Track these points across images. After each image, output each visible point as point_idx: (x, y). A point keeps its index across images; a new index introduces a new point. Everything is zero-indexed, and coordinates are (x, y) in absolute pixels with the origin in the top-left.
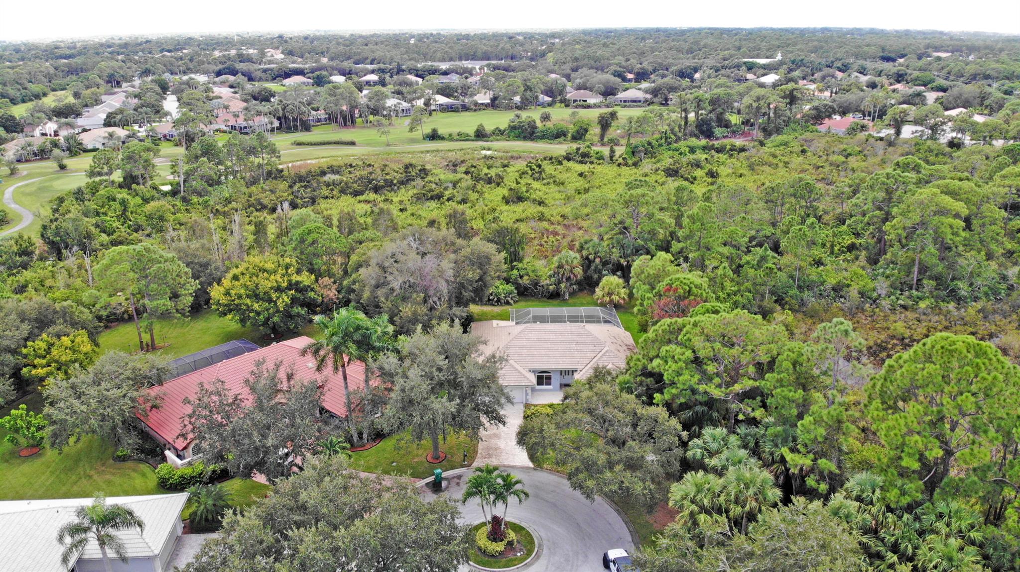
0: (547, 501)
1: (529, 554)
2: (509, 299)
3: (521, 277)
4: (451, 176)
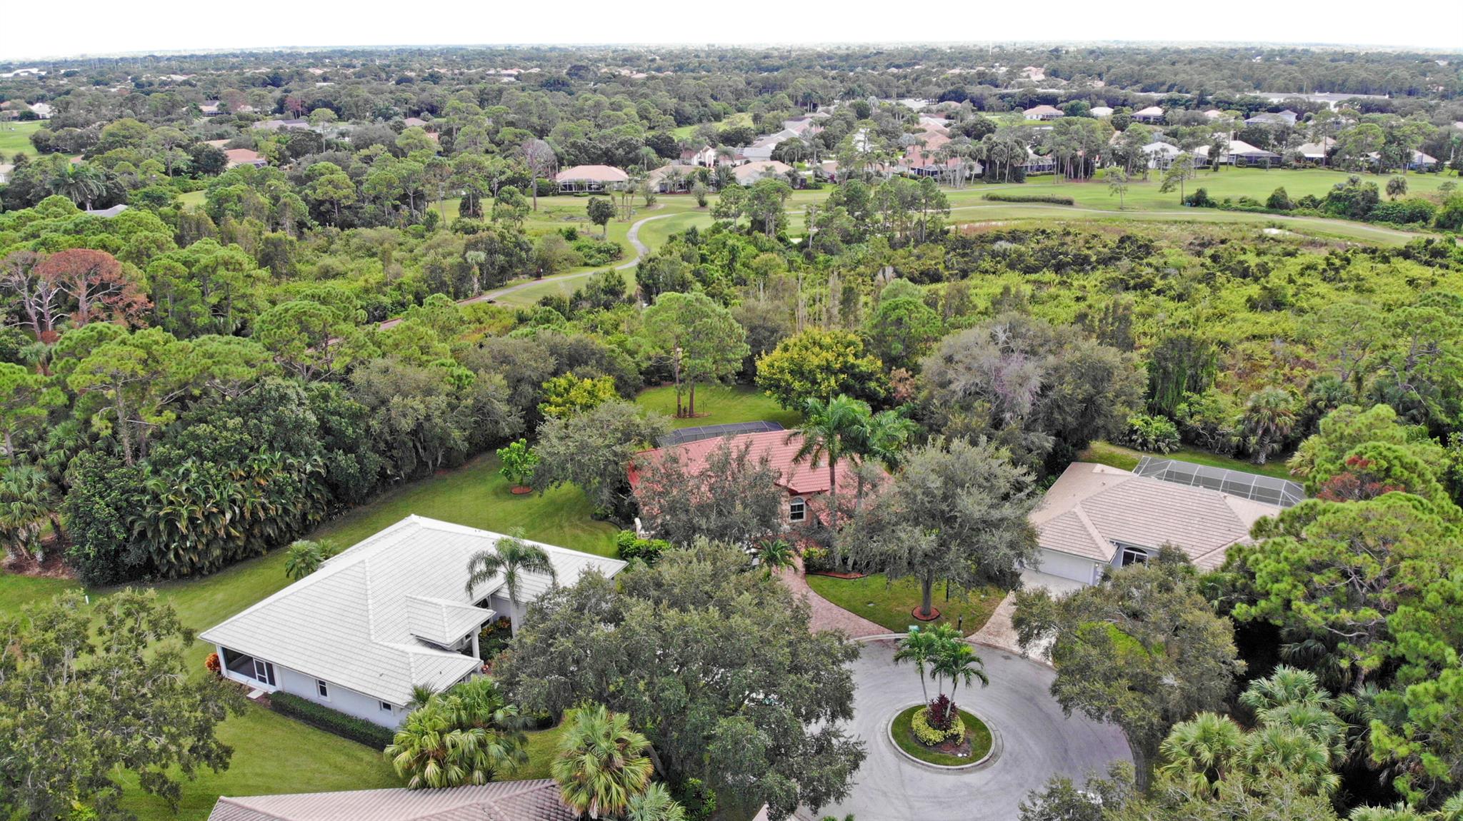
3: (1192, 416)
4: (1187, 259)
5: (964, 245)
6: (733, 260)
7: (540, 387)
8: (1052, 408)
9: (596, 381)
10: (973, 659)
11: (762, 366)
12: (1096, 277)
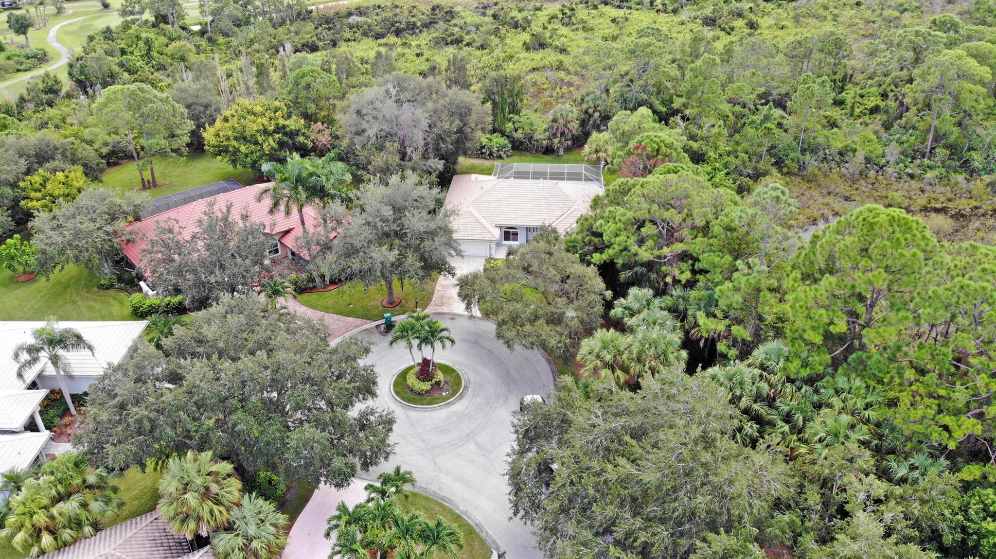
0: (484, 348)
1: (453, 395)
2: (502, 153)
3: (516, 130)
4: (478, 19)
5: (327, 21)
6: (150, 50)
7: (18, 187)
8: (436, 140)
9: (66, 172)
10: (442, 330)
11: (208, 135)
12: (424, 38)
